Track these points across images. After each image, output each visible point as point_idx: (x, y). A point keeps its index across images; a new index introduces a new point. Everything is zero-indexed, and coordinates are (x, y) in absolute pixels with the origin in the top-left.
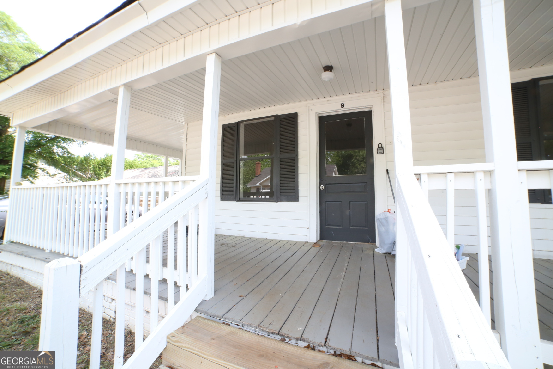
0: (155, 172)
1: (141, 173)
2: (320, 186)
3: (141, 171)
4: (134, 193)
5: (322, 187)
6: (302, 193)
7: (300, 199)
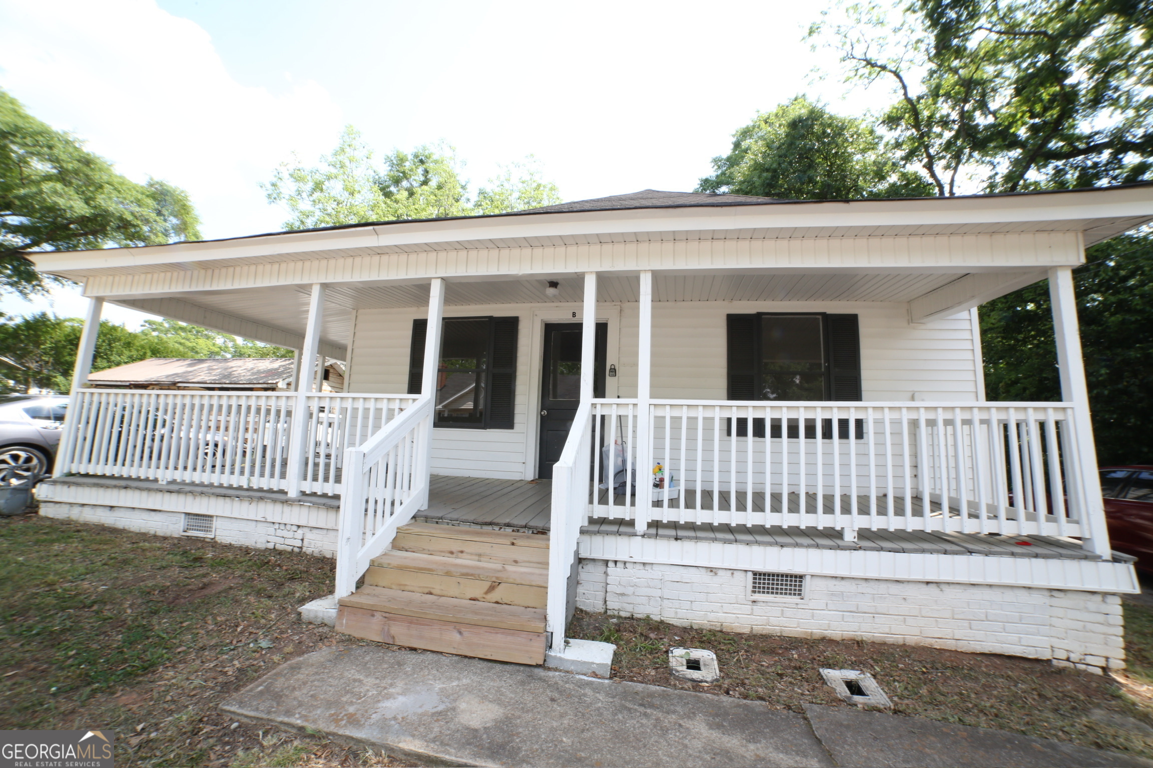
0: (226, 369)
1: (190, 369)
2: (542, 410)
3: (190, 365)
4: (184, 405)
5: (545, 412)
6: (518, 418)
7: (516, 426)
